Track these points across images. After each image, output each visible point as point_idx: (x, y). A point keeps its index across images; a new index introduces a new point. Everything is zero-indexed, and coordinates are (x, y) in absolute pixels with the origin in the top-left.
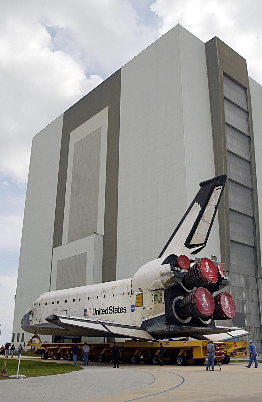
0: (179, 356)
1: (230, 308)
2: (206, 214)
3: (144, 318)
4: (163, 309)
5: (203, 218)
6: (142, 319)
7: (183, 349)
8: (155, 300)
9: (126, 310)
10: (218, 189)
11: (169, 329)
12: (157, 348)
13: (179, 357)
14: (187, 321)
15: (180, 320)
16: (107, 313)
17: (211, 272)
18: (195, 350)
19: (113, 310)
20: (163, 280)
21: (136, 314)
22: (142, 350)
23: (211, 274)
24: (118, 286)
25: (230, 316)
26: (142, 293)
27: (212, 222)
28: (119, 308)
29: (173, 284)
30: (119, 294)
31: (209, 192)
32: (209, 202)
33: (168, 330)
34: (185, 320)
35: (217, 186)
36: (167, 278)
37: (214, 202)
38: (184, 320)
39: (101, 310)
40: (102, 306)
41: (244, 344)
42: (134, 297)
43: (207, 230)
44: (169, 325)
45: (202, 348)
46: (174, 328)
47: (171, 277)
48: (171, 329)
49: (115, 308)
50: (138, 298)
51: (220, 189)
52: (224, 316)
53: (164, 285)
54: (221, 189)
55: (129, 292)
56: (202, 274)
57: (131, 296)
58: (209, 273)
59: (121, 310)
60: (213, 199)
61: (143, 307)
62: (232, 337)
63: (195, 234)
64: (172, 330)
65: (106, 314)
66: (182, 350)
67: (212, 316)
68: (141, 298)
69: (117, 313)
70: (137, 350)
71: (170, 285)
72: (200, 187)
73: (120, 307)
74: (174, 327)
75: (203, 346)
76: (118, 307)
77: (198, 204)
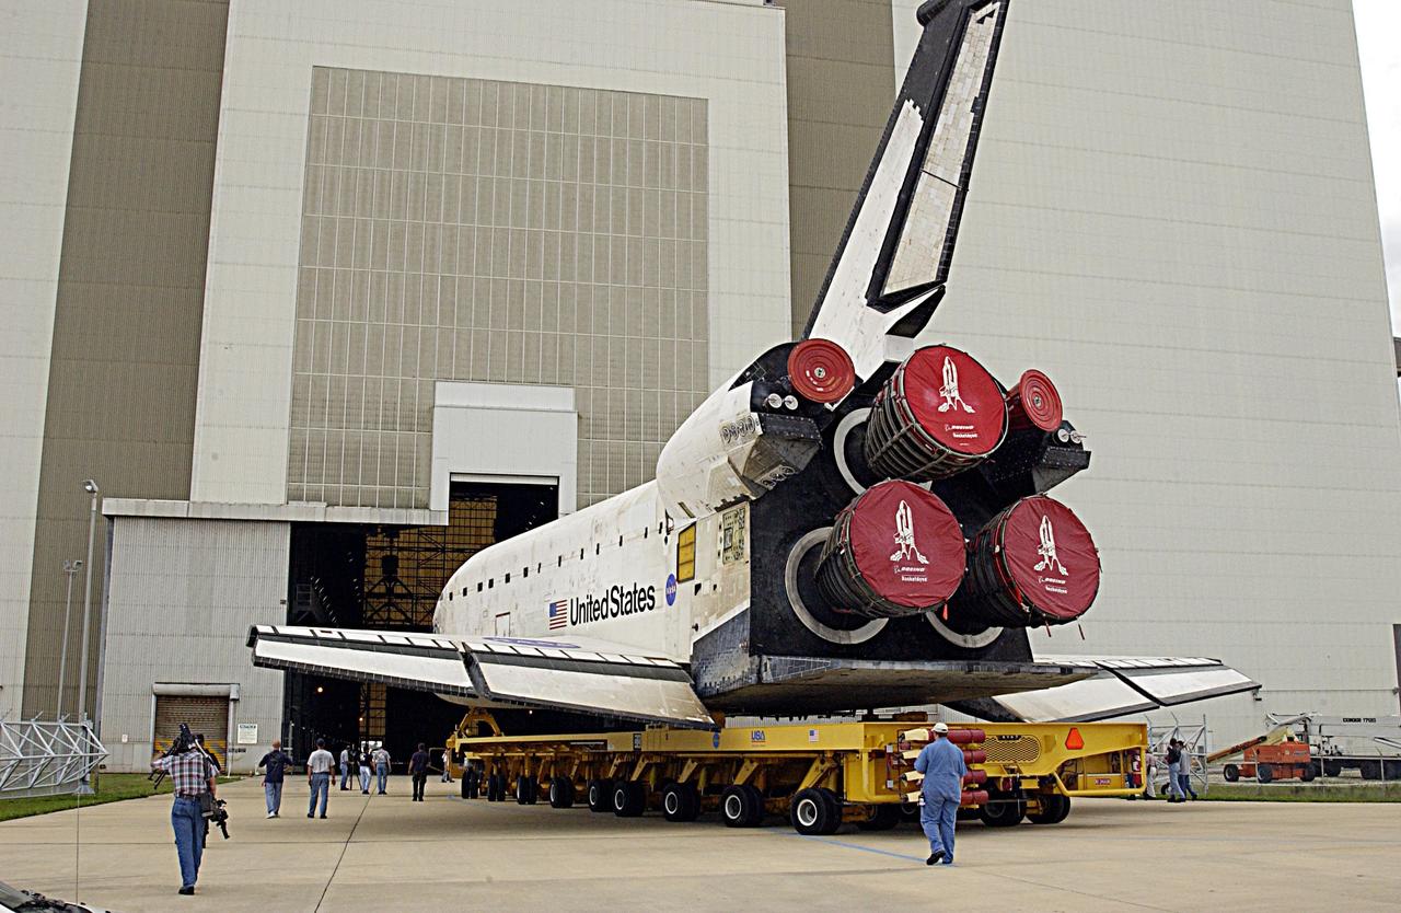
0: (807, 789)
1: (1063, 571)
2: (941, 147)
3: (696, 627)
4: (745, 587)
5: (928, 167)
6: (691, 635)
7: (822, 762)
8: (725, 550)
9: (652, 598)
10: (981, 21)
11: (759, 672)
12: (741, 756)
13: (805, 794)
14: (858, 637)
15: (824, 633)
16: (607, 616)
17: (969, 409)
18: (850, 764)
19: (619, 599)
20: (732, 459)
21: (679, 609)
22: (707, 762)
23: (964, 418)
24: (634, 502)
25: (1058, 610)
26: (694, 524)
27: (965, 177)
28: (635, 592)
29: (778, 471)
30: (635, 536)
31: (951, 42)
32: (950, 90)
33: (754, 677)
34: (851, 632)
35: (977, 7)
36: (744, 447)
37: (969, 81)
38: (841, 633)
39: (591, 603)
40: (593, 586)
41: (1130, 738)
42: (673, 539)
43: (944, 216)
44: (760, 656)
45: (865, 757)
46: (773, 668)
47: (754, 441)
48: (764, 674)
49: (625, 592)
50: (686, 546)
51: (991, 15)
52: (1026, 609)
53: (743, 478)
54: (996, 15)
55: (661, 524)
56: (911, 421)
57: (666, 540)
58: (957, 416)
59: (640, 600)
60: (965, 70)
61: (696, 582)
62: (1148, 701)
63: (901, 245)
64: (767, 677)
65: (604, 617)
66: (817, 764)
67: (946, 607)
68: (691, 543)
69: (631, 611)
70: (690, 761)
71: (767, 476)
72: (922, 28)
73: (638, 589)
74: (775, 666)
75: (870, 749)
76: (632, 590)
77: (914, 107)
